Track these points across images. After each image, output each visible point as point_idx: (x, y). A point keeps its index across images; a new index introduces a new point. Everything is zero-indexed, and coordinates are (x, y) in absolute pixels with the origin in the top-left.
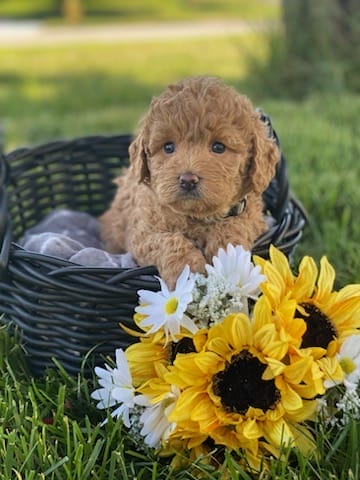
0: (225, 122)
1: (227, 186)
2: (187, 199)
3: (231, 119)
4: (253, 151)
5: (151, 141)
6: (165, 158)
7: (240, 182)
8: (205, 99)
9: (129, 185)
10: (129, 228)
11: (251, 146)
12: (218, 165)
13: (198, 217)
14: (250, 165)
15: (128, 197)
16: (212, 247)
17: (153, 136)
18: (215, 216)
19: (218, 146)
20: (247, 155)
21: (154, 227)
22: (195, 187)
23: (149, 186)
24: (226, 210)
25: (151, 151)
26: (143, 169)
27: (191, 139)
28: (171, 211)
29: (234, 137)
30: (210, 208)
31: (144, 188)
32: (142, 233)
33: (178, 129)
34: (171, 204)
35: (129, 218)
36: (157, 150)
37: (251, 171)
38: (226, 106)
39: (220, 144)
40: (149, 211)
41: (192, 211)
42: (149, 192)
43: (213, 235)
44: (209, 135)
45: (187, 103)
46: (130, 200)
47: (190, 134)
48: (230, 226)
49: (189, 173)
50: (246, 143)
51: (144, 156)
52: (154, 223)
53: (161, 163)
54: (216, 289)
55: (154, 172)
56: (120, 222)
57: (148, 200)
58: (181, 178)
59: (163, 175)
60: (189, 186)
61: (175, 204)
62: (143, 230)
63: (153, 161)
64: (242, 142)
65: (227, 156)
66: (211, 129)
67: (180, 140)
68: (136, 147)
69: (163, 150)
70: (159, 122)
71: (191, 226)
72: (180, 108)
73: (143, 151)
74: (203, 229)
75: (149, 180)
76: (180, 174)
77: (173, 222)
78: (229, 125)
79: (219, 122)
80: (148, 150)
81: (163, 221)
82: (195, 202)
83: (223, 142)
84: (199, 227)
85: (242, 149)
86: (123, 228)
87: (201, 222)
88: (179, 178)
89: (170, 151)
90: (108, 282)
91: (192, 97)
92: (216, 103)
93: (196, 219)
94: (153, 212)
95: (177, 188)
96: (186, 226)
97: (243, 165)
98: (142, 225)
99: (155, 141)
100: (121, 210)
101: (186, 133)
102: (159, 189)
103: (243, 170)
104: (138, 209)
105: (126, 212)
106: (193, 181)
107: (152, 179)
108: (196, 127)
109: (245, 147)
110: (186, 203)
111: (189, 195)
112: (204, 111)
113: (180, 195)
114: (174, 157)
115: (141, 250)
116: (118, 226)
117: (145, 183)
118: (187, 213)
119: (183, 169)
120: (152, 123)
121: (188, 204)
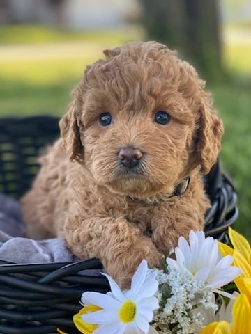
0: (171, 88)
1: (175, 162)
2: (128, 178)
3: (177, 85)
4: (201, 122)
5: (84, 112)
6: (101, 131)
7: (186, 158)
8: (147, 63)
9: (56, 164)
10: (57, 210)
11: (199, 116)
12: (163, 137)
13: (139, 197)
14: (198, 139)
15: (56, 177)
16: (161, 233)
17: (86, 106)
18: (157, 196)
19: (162, 116)
20: (194, 127)
21: (91, 210)
22: (137, 164)
23: (83, 164)
24: (171, 189)
25: (84, 124)
26: (75, 144)
27: (131, 108)
28: (109, 191)
29: (180, 106)
30: (155, 187)
31: (77, 166)
32: (77, 217)
33: (117, 97)
34: (109, 183)
35: (58, 199)
36: (91, 122)
37: (198, 145)
38: (171, 70)
39: (165, 113)
40: (83, 192)
41: (134, 191)
42: (83, 171)
43: (160, 218)
44: (152, 103)
45: (126, 67)
46: (59, 180)
47: (130, 102)
48: (177, 207)
49: (131, 147)
50: (193, 112)
51: (77, 129)
52: (90, 205)
53: (96, 137)
54: (182, 288)
55: (88, 147)
56: (47, 203)
57: (82, 179)
58: (121, 153)
59: (99, 150)
60: (130, 163)
61: (113, 184)
62: (77, 213)
63: (87, 135)
64: (189, 111)
65: (172, 128)
66: (155, 96)
67: (119, 110)
68: (67, 121)
69: (98, 122)
70: (93, 89)
71: (131, 208)
72: (117, 72)
73: (76, 123)
74: (145, 211)
75: (82, 157)
76: (120, 149)
77: (112, 203)
78: (175, 92)
79: (164, 88)
80: (81, 123)
81: (100, 202)
82: (138, 181)
83: (168, 111)
84: (140, 209)
85: (189, 119)
86: (51, 209)
87: (143, 203)
88: (118, 153)
89: (107, 123)
90: (43, 280)
91: (131, 60)
92: (160, 66)
93: (137, 199)
94: (88, 193)
95: (116, 165)
96: (127, 207)
97: (190, 138)
98: (75, 208)
99: (89, 111)
100: (47, 190)
101: (125, 102)
102: (94, 166)
103: (190, 143)
104: (69, 190)
105: (53, 192)
106: (135, 157)
107: (86, 155)
108: (137, 93)
109: (193, 117)
110: (127, 182)
111: (131, 174)
112: (146, 76)
113: (120, 173)
114: (111, 129)
115: (78, 237)
116: (45, 208)
117: (78, 161)
118: (127, 194)
119: (123, 143)
120: (84, 92)
121: (129, 184)
